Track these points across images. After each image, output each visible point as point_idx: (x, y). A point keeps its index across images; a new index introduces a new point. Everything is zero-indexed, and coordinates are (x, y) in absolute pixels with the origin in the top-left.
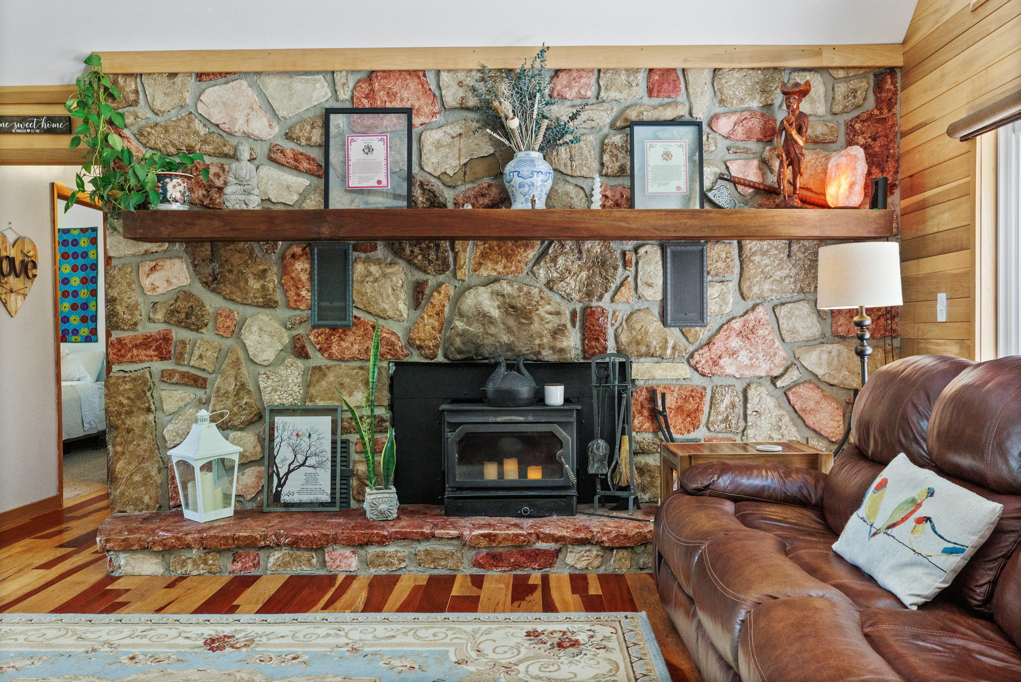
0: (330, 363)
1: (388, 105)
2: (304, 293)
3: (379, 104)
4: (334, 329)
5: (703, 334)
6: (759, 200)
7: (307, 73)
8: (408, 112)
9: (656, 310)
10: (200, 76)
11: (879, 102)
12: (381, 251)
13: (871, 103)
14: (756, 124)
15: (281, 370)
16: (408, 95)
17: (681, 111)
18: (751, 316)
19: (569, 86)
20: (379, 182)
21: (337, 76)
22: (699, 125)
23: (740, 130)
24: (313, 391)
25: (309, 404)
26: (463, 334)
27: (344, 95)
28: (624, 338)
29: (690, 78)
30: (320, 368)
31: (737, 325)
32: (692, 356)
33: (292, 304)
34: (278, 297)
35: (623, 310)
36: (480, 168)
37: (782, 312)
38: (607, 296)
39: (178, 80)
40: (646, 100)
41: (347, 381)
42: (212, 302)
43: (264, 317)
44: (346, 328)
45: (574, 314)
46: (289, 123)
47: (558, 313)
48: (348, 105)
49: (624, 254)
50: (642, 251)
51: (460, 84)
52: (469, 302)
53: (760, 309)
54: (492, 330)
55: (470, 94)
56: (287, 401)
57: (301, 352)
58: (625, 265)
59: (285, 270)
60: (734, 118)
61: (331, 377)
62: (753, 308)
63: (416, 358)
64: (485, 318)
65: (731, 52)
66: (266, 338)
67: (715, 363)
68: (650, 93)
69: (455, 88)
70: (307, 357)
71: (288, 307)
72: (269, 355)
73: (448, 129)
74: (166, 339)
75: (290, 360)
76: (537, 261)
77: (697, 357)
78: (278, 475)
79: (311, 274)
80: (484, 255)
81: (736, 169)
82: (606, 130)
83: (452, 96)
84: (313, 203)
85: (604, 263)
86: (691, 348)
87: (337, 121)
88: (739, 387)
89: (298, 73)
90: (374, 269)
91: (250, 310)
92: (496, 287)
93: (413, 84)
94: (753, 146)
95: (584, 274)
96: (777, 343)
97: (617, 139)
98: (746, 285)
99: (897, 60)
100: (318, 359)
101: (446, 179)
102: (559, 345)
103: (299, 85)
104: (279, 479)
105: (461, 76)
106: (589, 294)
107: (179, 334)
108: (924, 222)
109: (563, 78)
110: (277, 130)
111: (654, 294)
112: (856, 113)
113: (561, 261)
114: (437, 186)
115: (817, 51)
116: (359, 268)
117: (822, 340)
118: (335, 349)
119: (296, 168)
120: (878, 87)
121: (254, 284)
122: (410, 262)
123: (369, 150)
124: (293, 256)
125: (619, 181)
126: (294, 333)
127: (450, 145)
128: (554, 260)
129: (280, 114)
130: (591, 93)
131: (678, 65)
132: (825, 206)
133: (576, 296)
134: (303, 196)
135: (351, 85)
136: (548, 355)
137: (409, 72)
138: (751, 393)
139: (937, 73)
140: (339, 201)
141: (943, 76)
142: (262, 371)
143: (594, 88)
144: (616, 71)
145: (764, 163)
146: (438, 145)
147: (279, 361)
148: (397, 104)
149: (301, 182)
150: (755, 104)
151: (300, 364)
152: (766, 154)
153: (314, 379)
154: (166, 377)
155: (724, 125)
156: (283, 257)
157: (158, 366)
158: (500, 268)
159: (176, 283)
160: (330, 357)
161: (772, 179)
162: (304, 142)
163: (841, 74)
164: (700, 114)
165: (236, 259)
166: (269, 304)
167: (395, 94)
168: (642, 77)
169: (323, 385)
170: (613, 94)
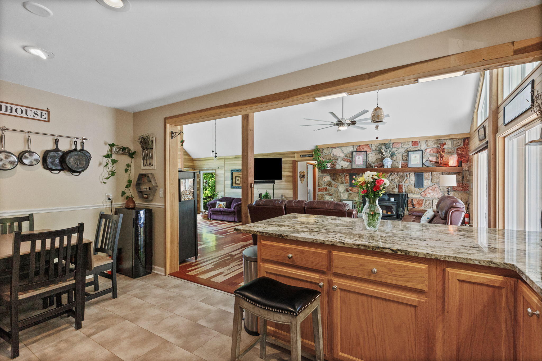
0: (352, 193)
2: (348, 181)
3: (361, 150)
4: (353, 187)
5: (423, 189)
6: (436, 164)
7: (349, 146)
8: (366, 151)
9: (413, 185)
10: (332, 148)
11: (464, 145)
12: (361, 174)
13: (462, 144)
14: (435, 150)
15: (344, 194)
16: (366, 149)
17: (419, 149)
18: (434, 186)
19: (396, 145)
20: (361, 163)
21: (354, 146)
22: (422, 151)
23: (432, 151)
24: (349, 197)
25: (349, 199)
27: (355, 149)
28: (406, 190)
29: (421, 143)
31: (431, 188)
32: (421, 193)
34: (344, 182)
35: (406, 185)
36: (378, 160)
38: (403, 182)
39: (329, 148)
40: (412, 147)
41: (355, 196)
42: (333, 183)
43: (342, 185)
44: (355, 187)
45: (396, 185)
47: (393, 185)
48: (356, 151)
49: (407, 175)
50: (410, 174)
51: (375, 146)
53: (436, 185)
55: (377, 148)
56: (345, 199)
57: (347, 191)
58: (407, 177)
59: (345, 178)
60: (430, 149)
61: (352, 195)
62: (434, 185)
65: (430, 137)
66: (342, 188)
67: (426, 195)
68: (412, 145)
70: (349, 192)
71: (345, 183)
72: (342, 191)
73: (373, 154)
74: (326, 188)
76: (390, 176)
77: (422, 194)
79: (349, 178)
81: (431, 159)
82: (403, 153)
83: (374, 148)
84: (350, 167)
85: (402, 176)
86: (421, 192)
87: (354, 153)
88: (431, 200)
89: (347, 146)
91: (339, 184)
93: (367, 147)
94: (435, 154)
95: (399, 178)
96: (440, 191)
97: (406, 154)
98: (433, 180)
99: (468, 136)
100: (350, 192)
101: (373, 162)
102: (393, 191)
103: (348, 148)
105: (376, 145)
106: (400, 182)
107: (328, 187)
108: (471, 169)
109: (395, 144)
110: (344, 155)
111: (413, 182)
112: (459, 147)
113: (394, 176)
114: (371, 163)
115: (449, 136)
118: (353, 190)
119: (347, 161)
120: (464, 141)
121: (340, 180)
123: (359, 158)
124: (346, 175)
125: (406, 162)
126: (346, 187)
127: (374, 157)
128: (393, 176)
129: (345, 153)
130: (400, 146)
131: (418, 140)
132: (447, 166)
133: (397, 182)
134: (348, 166)
135: (356, 147)
136: (391, 193)
137: (366, 145)
138: (433, 201)
140: (354, 167)
142: (341, 194)
143: (401, 145)
144: (405, 142)
145: (437, 157)
146: (371, 157)
147: (344, 192)
148: (364, 150)
149: (348, 163)
150: (435, 146)
151: (347, 193)
152: (437, 156)
154: (326, 194)
155: (428, 151)
156: (345, 176)
157: (325, 192)
159: (328, 180)
160: (352, 192)
161: (438, 161)
162: (348, 157)
163: (455, 139)
164: (423, 149)
165: (337, 176)
166: (342, 183)
167: (364, 148)
168: (411, 143)
169: (351, 196)
170: (405, 146)
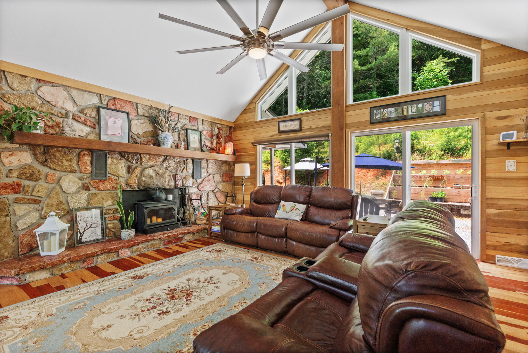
0: (99, 192)
1: (120, 110)
2: (88, 168)
3: (118, 109)
4: (100, 180)
5: (200, 181)
6: (211, 151)
7: (89, 92)
8: (127, 113)
9: (191, 175)
10: (38, 80)
11: (230, 134)
12: (117, 156)
13: (228, 133)
14: (210, 133)
15: (79, 195)
16: (127, 108)
17: (196, 128)
18: (209, 177)
19: (172, 116)
20: (119, 134)
21: (102, 96)
22: (200, 132)
23: (207, 134)
24: (92, 202)
25: (89, 206)
26: (145, 182)
27: (105, 103)
29: (198, 120)
30: (95, 194)
31: (206, 179)
32: (198, 186)
33: (83, 171)
34: (77, 169)
35: (184, 175)
36: (148, 134)
37: (215, 176)
38: (181, 172)
39: (28, 79)
40: (189, 123)
41: (105, 197)
42: (44, 170)
43: (70, 176)
44: (105, 180)
45: (173, 176)
46: (82, 107)
47: (170, 176)
48: (106, 107)
49: (184, 161)
50: (188, 160)
51: (143, 109)
52: (147, 172)
53: (211, 175)
54: (153, 180)
55: (146, 112)
56: (81, 206)
57: (87, 189)
58: (184, 164)
59: (79, 160)
60: (206, 131)
61: (99, 196)
62: (209, 175)
63: (129, 189)
64: (151, 177)
65: (206, 116)
66: (71, 184)
67: (202, 188)
69: (142, 109)
70: (89, 190)
71: (81, 172)
72: (74, 190)
73: (139, 121)
74: (18, 185)
75: (82, 191)
76: (163, 162)
78: (80, 232)
79: (91, 161)
80: (149, 159)
81: (207, 143)
82: (180, 129)
83: (141, 112)
84: (92, 137)
85: (180, 163)
86: (198, 184)
87: (102, 111)
88: (207, 192)
89: (86, 91)
90: (115, 161)
91: (63, 174)
92: (154, 168)
93: (129, 105)
94: (209, 138)
95: (175, 166)
96: (214, 183)
97: (183, 132)
98: (208, 170)
99: (233, 126)
100: (93, 191)
101: (138, 135)
102: (170, 184)
103: (86, 95)
104: (81, 234)
105: (144, 106)
106: (177, 171)
107: (24, 183)
108: (240, 159)
110: (76, 108)
111: (190, 171)
112: (226, 135)
113: (170, 162)
114: (135, 137)
115: (221, 120)
116: (109, 161)
117: (221, 182)
118: (101, 187)
119: (85, 124)
120: (229, 130)
121: (66, 163)
122: (127, 160)
123: (115, 123)
124: (84, 155)
126: (83, 182)
127: (140, 126)
128: (167, 161)
129: (78, 103)
130: (177, 119)
131: (196, 117)
132: (225, 154)
133: (173, 171)
134: (88, 134)
135: (107, 100)
136: (167, 187)
137: (128, 101)
138: (209, 194)
139: (245, 131)
140: (103, 138)
141: (246, 132)
142: (69, 196)
144: (183, 115)
145: (211, 143)
146: (136, 124)
147: (78, 192)
148: (124, 110)
149: (88, 129)
150: (209, 129)
151: (87, 192)
153: (92, 197)
154: (17, 201)
155: (205, 133)
156: (79, 154)
157: (12, 196)
158: (153, 162)
159: (24, 162)
160: (99, 190)
162: (88, 116)
164: (200, 129)
165: (58, 154)
166: (72, 171)
167: (123, 107)
168: (188, 118)
169: (96, 199)
170: (182, 121)
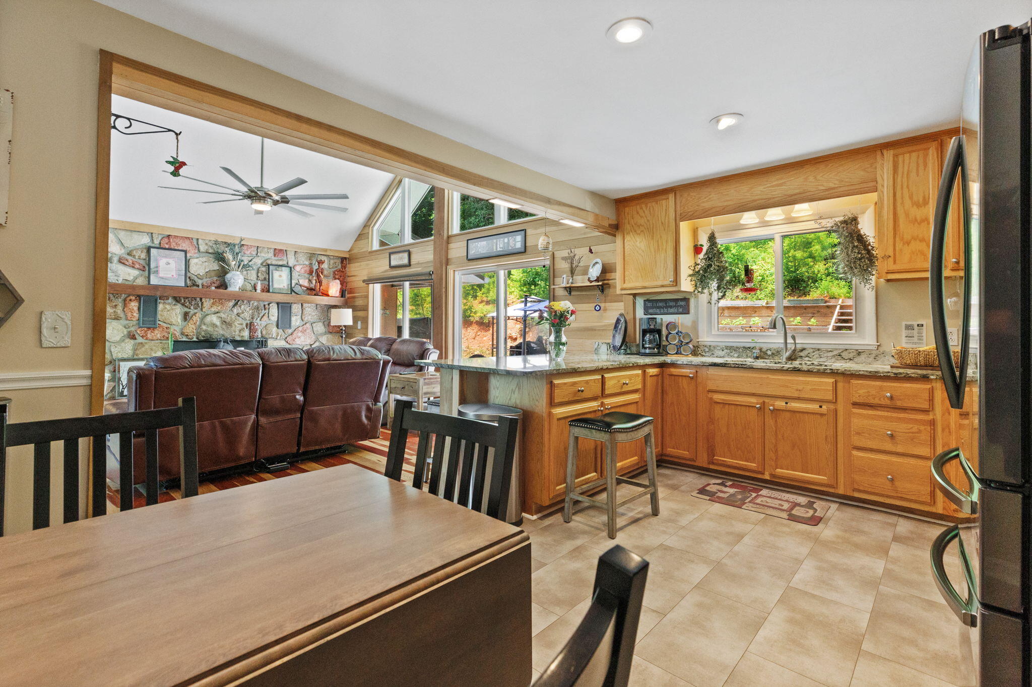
0: (146, 341)
1: (176, 248)
2: (135, 314)
3: (172, 247)
4: (149, 328)
5: (290, 331)
6: (309, 291)
7: (138, 232)
8: (185, 251)
9: (275, 324)
11: (342, 267)
12: (170, 300)
13: (340, 267)
14: (308, 269)
15: (123, 344)
16: (185, 245)
17: (285, 263)
18: (305, 326)
19: (247, 250)
20: (173, 276)
21: (154, 235)
22: (290, 267)
23: (303, 270)
24: (138, 352)
25: (134, 357)
26: (206, 331)
27: (157, 242)
28: (264, 333)
29: (288, 253)
30: (142, 343)
31: (301, 329)
32: (286, 338)
33: (129, 318)
34: (122, 316)
35: (264, 323)
36: (213, 274)
37: (314, 325)
38: (259, 319)
40: (273, 257)
41: (154, 347)
43: (116, 323)
44: (154, 328)
45: (247, 324)
46: (130, 249)
47: (241, 324)
48: (158, 246)
49: (265, 306)
50: (271, 305)
51: (206, 244)
52: (208, 319)
53: (307, 324)
54: (217, 329)
55: (210, 248)
56: (124, 356)
57: (133, 337)
58: (265, 309)
59: (125, 306)
60: (301, 266)
61: (147, 346)
62: (305, 324)
63: (184, 339)
64: (214, 325)
65: (301, 247)
66: (115, 332)
67: (293, 340)
68: (275, 256)
69: (204, 245)
70: (136, 339)
71: (127, 320)
72: (118, 338)
73: (200, 259)
75: (128, 340)
76: (234, 307)
77: (288, 339)
78: (122, 384)
79: (139, 307)
80: (213, 304)
81: (302, 282)
82: (260, 266)
83: (203, 248)
84: (140, 282)
85: (257, 308)
86: (286, 335)
87: (154, 251)
89: (135, 231)
90: (168, 307)
92: (218, 314)
93: (187, 242)
94: (307, 275)
95: (251, 311)
96: (312, 334)
97: (264, 269)
98: (303, 317)
99: (347, 256)
100: (140, 340)
101: (199, 276)
102: (241, 334)
103: (135, 236)
105: (207, 242)
106: (252, 318)
108: (354, 302)
109: (245, 247)
110: (123, 251)
111: (274, 318)
112: (336, 269)
113: (242, 307)
114: (196, 278)
115: (326, 250)
116: (160, 307)
117: (325, 333)
118: (149, 336)
119: (133, 267)
120: (342, 263)
122: (183, 305)
123: (168, 264)
124: (131, 300)
125: (265, 282)
126: (129, 330)
127: (201, 265)
128: (240, 307)
129: (125, 245)
130: (254, 253)
131: (284, 248)
132: (328, 295)
133: (247, 319)
134: (135, 278)
135: (160, 239)
136: (237, 338)
137: (186, 238)
140: (154, 282)
141: (360, 265)
142: (113, 344)
143: (256, 252)
144: (264, 248)
146: (196, 264)
147: (122, 340)
148: (180, 248)
149: (135, 272)
150: (307, 263)
151: (132, 342)
153: (139, 348)
155: (298, 268)
156: (125, 300)
158: (219, 308)
160: (147, 339)
162: (137, 257)
163: (332, 258)
164: (291, 264)
166: (117, 319)
167: (179, 245)
168: (272, 251)
169: (143, 349)
170: (263, 255)
